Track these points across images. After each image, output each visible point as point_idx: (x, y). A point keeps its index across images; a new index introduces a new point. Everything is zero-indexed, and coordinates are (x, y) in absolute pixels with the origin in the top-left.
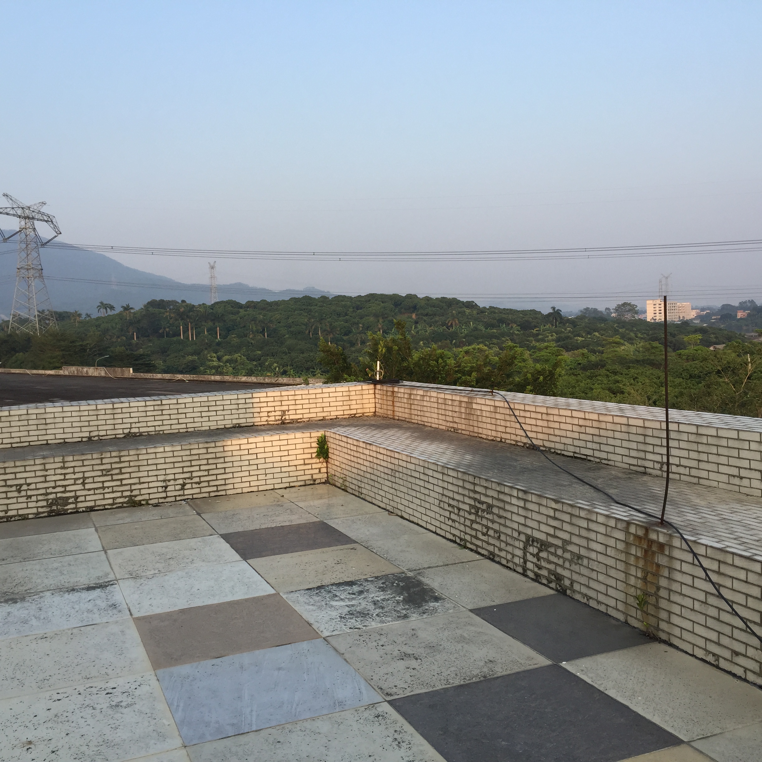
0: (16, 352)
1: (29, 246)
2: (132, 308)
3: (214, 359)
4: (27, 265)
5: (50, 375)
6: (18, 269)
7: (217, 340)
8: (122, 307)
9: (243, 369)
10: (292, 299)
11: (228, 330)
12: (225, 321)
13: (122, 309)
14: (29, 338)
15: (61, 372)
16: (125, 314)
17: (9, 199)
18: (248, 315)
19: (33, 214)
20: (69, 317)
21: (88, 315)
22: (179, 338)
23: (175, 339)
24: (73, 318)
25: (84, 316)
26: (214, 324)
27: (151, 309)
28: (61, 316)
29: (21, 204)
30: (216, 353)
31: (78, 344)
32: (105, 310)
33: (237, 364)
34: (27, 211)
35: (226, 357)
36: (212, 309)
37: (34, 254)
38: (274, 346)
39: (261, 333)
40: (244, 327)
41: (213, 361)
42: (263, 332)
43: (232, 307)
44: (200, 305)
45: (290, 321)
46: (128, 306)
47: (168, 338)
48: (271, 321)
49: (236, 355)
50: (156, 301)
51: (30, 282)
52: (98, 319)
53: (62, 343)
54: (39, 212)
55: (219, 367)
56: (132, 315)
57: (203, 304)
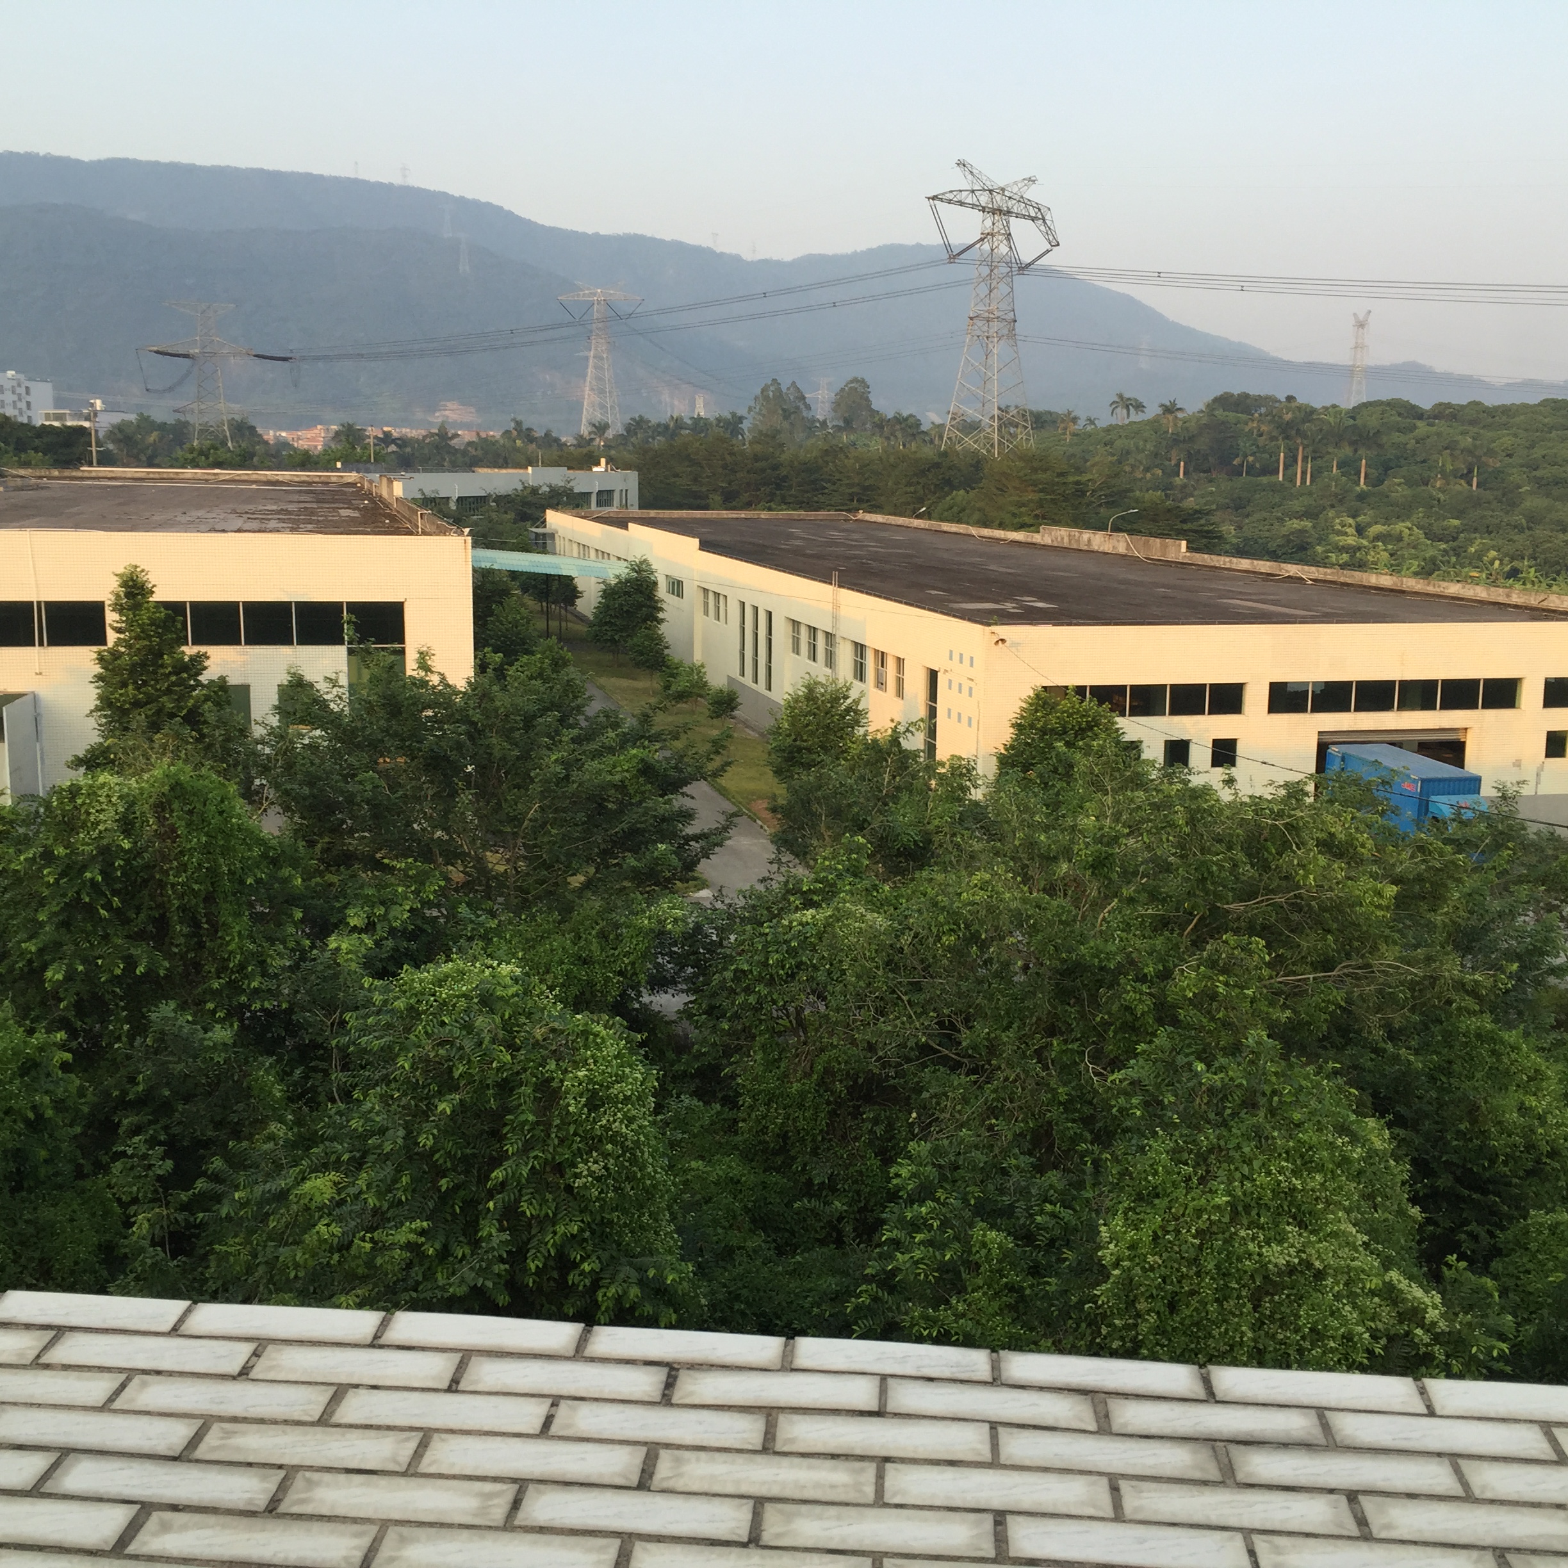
0: (953, 488)
1: (996, 271)
2: (1180, 409)
3: (1349, 530)
4: (989, 312)
5: (1014, 542)
6: (971, 319)
7: (1358, 489)
8: (1162, 405)
9: (1416, 558)
10: (1545, 403)
11: (1385, 468)
12: (1381, 446)
13: (1160, 411)
14: (978, 462)
15: (1037, 538)
16: (1165, 421)
17: (967, 173)
18: (1439, 434)
19: (1010, 203)
20: (1054, 422)
21: (1091, 421)
22: (1273, 478)
23: (1264, 480)
24: (1062, 425)
25: (1082, 422)
26: (1356, 451)
27: (1219, 413)
28: (1041, 421)
29: (988, 183)
30: (1354, 517)
31: (1071, 479)
32: (1125, 411)
33: (1401, 544)
34: (998, 197)
35: (1377, 529)
36: (1354, 418)
37: (1003, 289)
38: (1493, 511)
39: (1462, 477)
40: (1424, 461)
41: (1346, 534)
42: (1467, 476)
43: (1400, 415)
44: (1326, 408)
45: (1537, 453)
46: (1173, 404)
47: (1250, 478)
48: (1491, 452)
49: (1401, 527)
50: (1232, 395)
51: (990, 346)
52: (1108, 430)
53: (1041, 476)
54: (1022, 200)
55: (1359, 549)
56: (1180, 424)
57: (1334, 406)
